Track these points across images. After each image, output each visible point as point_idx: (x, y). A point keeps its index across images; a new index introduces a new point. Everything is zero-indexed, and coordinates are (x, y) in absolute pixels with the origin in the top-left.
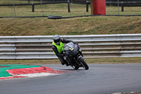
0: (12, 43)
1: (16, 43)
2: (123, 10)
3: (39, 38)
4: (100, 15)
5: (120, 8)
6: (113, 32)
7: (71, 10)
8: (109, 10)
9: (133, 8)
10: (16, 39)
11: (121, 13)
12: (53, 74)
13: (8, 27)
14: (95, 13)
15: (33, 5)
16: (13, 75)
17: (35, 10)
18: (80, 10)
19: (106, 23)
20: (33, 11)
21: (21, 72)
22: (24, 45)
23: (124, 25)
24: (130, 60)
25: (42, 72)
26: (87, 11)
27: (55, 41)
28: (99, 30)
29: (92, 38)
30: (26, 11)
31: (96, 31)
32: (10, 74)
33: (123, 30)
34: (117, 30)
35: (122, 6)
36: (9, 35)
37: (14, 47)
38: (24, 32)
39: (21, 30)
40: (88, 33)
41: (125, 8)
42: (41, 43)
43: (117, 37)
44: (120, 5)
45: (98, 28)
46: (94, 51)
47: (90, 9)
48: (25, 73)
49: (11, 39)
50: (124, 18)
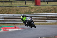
0: (3, 17)
1: (4, 17)
2: (47, 4)
3: (14, 15)
4: (38, 5)
5: (46, 3)
6: (43, 12)
7: (26, 3)
8: (42, 3)
9: (52, 3)
10: (4, 15)
11: (47, 5)
12: (19, 30)
13: (1, 10)
14: (36, 5)
15: (11, 2)
16: (3, 30)
17: (12, 4)
18: (30, 4)
19: (40, 9)
20: (11, 4)
21: (6, 29)
22: (7, 18)
23: (48, 10)
24: (50, 24)
25: (15, 28)
26: (33, 4)
27: (22, 16)
28: (38, 12)
29: (35, 15)
30: (8, 4)
31: (36, 12)
32: (2, 29)
33: (47, 12)
34: (45, 12)
35: (47, 2)
36: (2, 14)
37: (3, 19)
38: (7, 13)
39: (6, 12)
40: (33, 13)
41: (48, 3)
42: (14, 17)
43: (45, 14)
44: (46, 2)
45: (37, 11)
46: (36, 20)
47: (34, 3)
48: (8, 29)
49: (2, 15)
50: (48, 7)
